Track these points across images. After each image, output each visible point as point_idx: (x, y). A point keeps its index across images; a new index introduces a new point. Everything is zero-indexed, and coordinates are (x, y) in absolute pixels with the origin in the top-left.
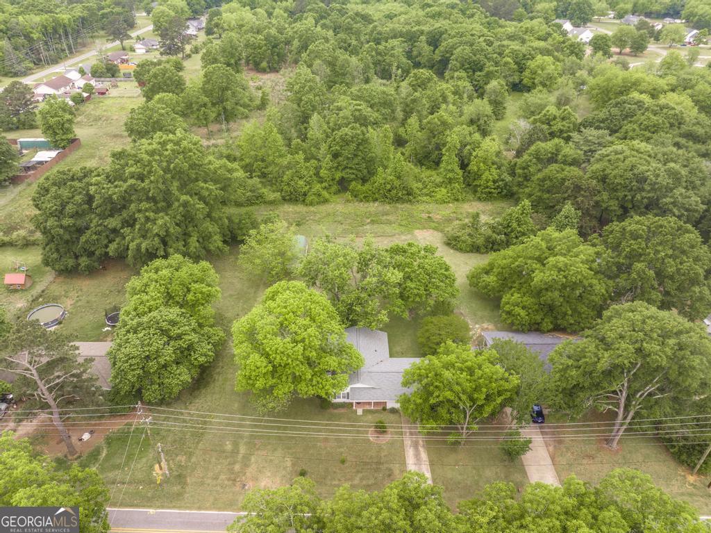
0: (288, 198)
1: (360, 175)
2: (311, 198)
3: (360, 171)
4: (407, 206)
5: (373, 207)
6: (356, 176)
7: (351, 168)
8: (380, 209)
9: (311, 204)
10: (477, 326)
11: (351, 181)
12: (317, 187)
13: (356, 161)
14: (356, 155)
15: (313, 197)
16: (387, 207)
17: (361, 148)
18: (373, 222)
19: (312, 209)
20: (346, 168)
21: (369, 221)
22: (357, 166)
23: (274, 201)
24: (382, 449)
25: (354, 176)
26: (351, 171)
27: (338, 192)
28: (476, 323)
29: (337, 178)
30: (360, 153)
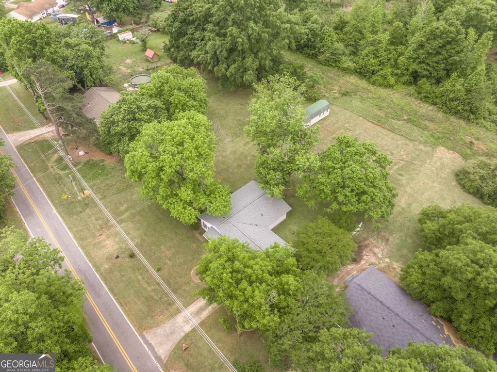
0: (358, 70)
1: (435, 74)
2: (377, 78)
3: (436, 70)
4: (462, 123)
5: (426, 109)
6: (431, 73)
7: (428, 64)
8: (431, 113)
9: (373, 83)
10: (387, 260)
11: (423, 77)
12: (388, 70)
13: (436, 59)
14: (438, 53)
15: (379, 78)
16: (440, 115)
17: (448, 47)
18: (409, 121)
19: (371, 87)
20: (423, 62)
21: (406, 118)
22: (435, 64)
23: (347, 69)
24: (189, 284)
25: (427, 73)
26: (425, 67)
27: (408, 83)
28: (390, 257)
29: (411, 70)
30: (444, 52)
